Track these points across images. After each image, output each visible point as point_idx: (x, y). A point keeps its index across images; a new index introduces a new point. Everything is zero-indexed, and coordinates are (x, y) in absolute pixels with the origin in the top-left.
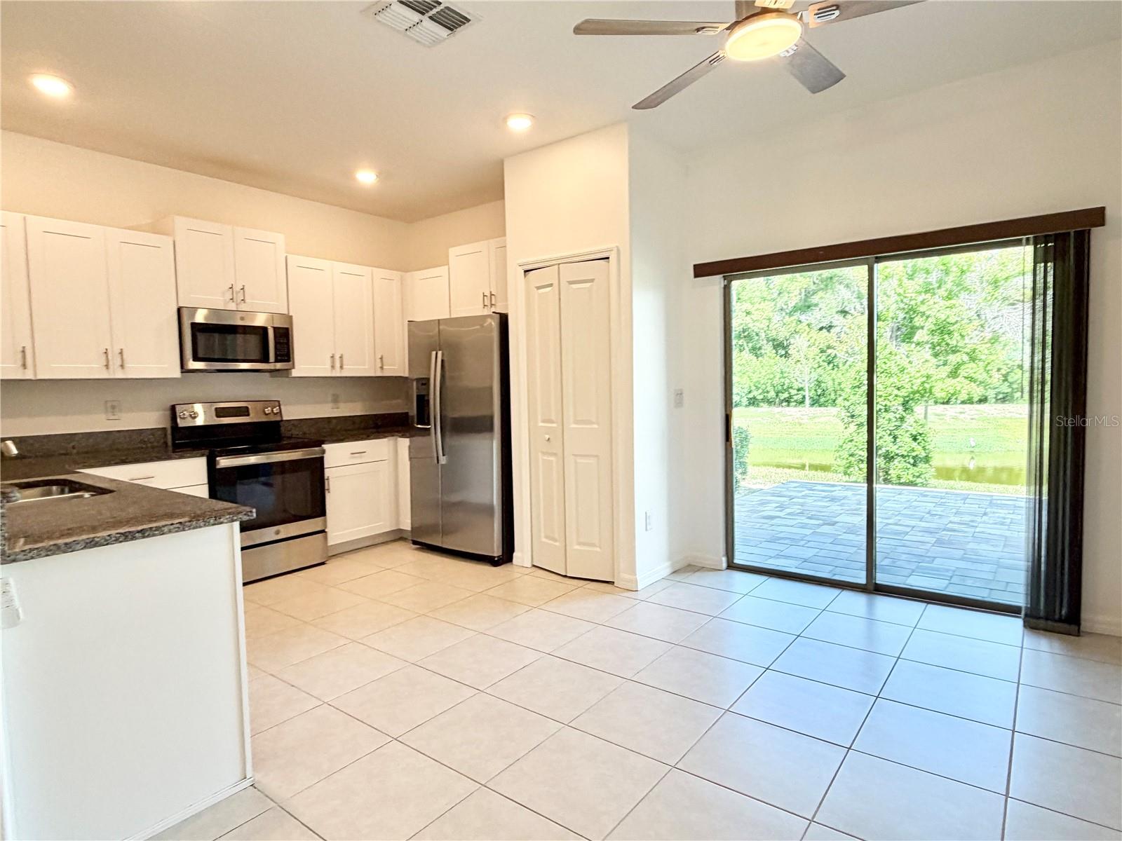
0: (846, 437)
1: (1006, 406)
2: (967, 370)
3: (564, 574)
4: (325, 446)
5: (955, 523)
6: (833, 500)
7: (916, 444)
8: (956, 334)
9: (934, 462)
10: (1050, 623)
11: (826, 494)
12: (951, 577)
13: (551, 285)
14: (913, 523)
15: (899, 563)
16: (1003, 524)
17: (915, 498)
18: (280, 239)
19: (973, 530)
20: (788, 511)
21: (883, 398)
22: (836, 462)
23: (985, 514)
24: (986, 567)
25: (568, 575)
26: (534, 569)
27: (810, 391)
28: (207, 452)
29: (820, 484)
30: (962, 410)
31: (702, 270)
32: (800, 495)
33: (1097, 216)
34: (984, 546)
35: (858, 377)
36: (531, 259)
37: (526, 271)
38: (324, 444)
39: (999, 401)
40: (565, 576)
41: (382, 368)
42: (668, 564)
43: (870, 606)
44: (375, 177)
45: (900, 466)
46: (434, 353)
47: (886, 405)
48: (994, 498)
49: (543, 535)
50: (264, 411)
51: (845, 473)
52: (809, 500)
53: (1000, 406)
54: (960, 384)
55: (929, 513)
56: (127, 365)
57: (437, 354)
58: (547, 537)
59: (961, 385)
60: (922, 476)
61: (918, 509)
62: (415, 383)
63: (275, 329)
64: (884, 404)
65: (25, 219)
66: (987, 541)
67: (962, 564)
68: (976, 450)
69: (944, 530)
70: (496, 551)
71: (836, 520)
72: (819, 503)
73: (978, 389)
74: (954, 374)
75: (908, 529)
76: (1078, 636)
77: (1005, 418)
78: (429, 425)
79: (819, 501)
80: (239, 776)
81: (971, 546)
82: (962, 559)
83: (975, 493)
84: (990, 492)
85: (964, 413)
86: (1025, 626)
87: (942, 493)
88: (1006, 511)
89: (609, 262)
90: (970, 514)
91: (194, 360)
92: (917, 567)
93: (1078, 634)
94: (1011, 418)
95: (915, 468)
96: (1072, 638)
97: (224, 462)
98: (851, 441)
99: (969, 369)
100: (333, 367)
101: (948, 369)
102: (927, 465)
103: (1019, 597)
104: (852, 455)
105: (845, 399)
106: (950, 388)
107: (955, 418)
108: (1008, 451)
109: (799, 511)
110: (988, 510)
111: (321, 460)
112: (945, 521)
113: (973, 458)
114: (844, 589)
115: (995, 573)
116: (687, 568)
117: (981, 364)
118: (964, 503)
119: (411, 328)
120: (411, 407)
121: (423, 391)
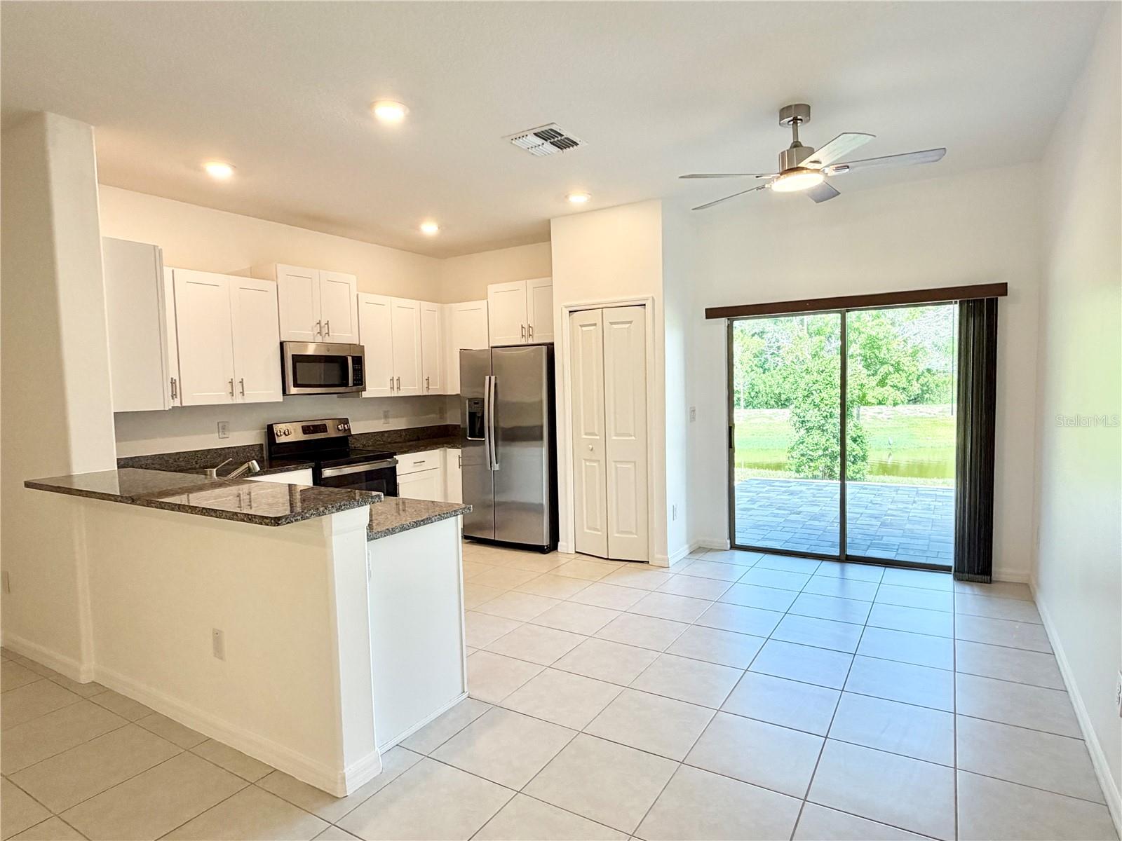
0: (797, 440)
1: (918, 407)
2: (893, 380)
3: (606, 557)
4: (397, 457)
5: (892, 510)
6: (792, 493)
7: (855, 445)
8: (884, 348)
9: (869, 460)
10: (971, 576)
11: (785, 489)
12: (897, 550)
13: (595, 325)
14: (861, 510)
15: (857, 541)
16: (929, 509)
17: (858, 490)
18: (352, 279)
19: (907, 515)
20: (758, 503)
21: (829, 406)
22: (788, 461)
23: (914, 502)
24: (921, 542)
25: (610, 558)
26: (578, 555)
27: (744, 393)
28: (313, 464)
29: (777, 481)
30: (880, 411)
31: (712, 313)
32: (764, 490)
33: (1002, 289)
34: (917, 527)
35: (808, 388)
36: (576, 303)
37: (570, 312)
38: (396, 455)
39: (911, 402)
40: (608, 559)
41: (428, 387)
42: (686, 546)
43: (843, 570)
44: (437, 228)
46: (487, 378)
47: (831, 412)
48: (919, 489)
49: (585, 527)
50: (338, 429)
51: (798, 471)
52: (772, 494)
53: (912, 406)
54: (887, 391)
55: (871, 502)
56: (245, 393)
57: (490, 378)
58: (589, 528)
59: (888, 393)
60: (861, 472)
61: (861, 500)
62: (467, 402)
63: (353, 357)
64: (830, 411)
65: (173, 271)
66: (919, 523)
67: (903, 540)
68: (893, 447)
69: (885, 515)
70: (545, 542)
71: (800, 509)
72: (782, 497)
73: (901, 397)
74: (882, 383)
75: (859, 516)
76: (990, 583)
77: (916, 417)
78: (484, 437)
79: (781, 495)
80: (461, 691)
81: (908, 526)
82: (902, 537)
83: (903, 485)
84: (914, 484)
85: (881, 413)
86: (954, 579)
87: (878, 486)
88: (930, 500)
89: (645, 308)
90: (903, 502)
91: (294, 387)
92: (871, 543)
93: (990, 582)
94: (922, 418)
95: (855, 466)
96: (987, 585)
97: (328, 473)
98: (802, 443)
99: (894, 379)
100: (392, 388)
101: (878, 377)
102: (864, 463)
103: (951, 562)
104: (803, 455)
105: (796, 407)
106: (879, 395)
107: (874, 418)
108: (920, 447)
109: (767, 504)
110: (916, 499)
111: (394, 469)
112: (885, 508)
113: (890, 454)
114: (823, 560)
115: (928, 545)
116: (699, 550)
117: (904, 375)
118: (897, 494)
119: (465, 354)
120: (463, 420)
121: (475, 409)
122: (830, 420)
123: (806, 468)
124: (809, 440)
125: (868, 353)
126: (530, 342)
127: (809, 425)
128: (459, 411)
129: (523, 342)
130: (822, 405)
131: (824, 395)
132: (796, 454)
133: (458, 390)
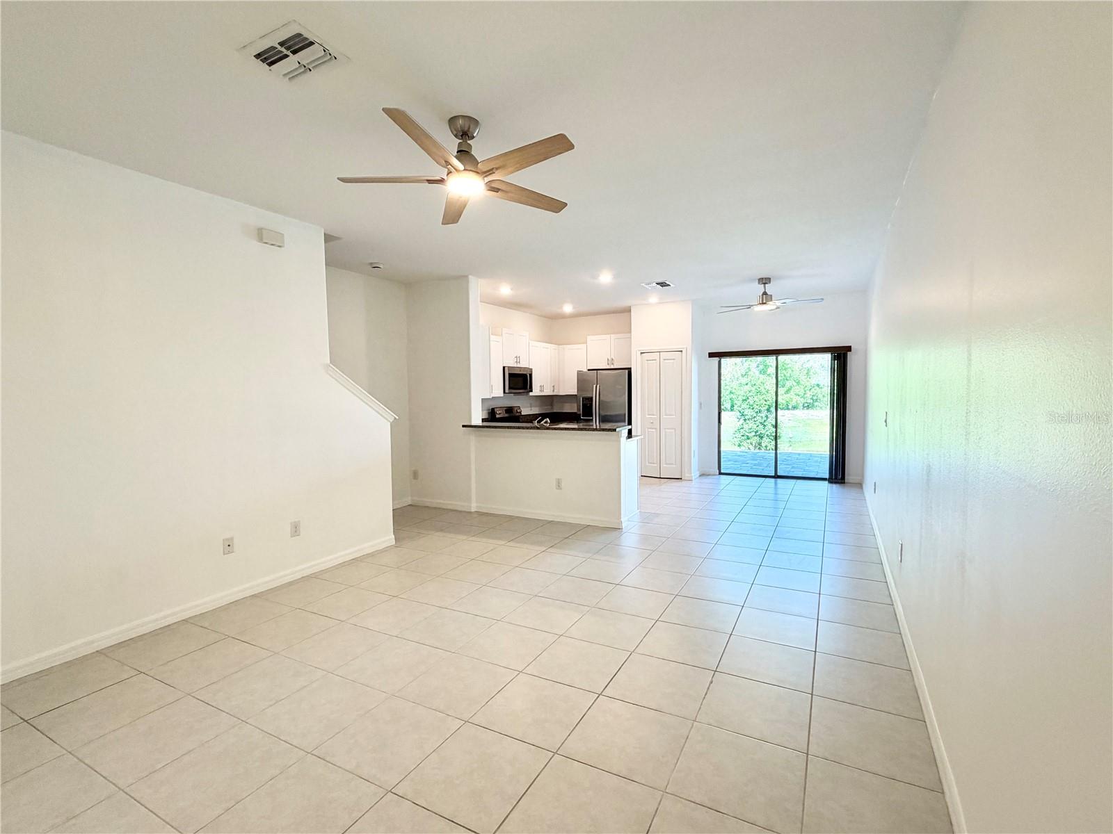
1: (810, 411)
10: (836, 481)
13: (656, 360)
18: (523, 333)
31: (711, 355)
33: (849, 349)
36: (644, 349)
37: (642, 353)
39: (806, 407)
40: (660, 478)
42: (699, 474)
43: (776, 482)
44: (571, 307)
45: (767, 441)
46: (594, 387)
51: (739, 445)
53: (806, 411)
57: (596, 386)
58: (649, 463)
62: (581, 398)
63: (530, 375)
78: (591, 417)
86: (828, 483)
89: (682, 353)
91: (509, 389)
93: (844, 483)
98: (742, 428)
100: (541, 391)
103: (827, 476)
104: (743, 436)
114: (767, 478)
116: (704, 475)
119: (580, 374)
120: (579, 409)
121: (587, 402)
122: (759, 414)
123: (745, 444)
124: (746, 426)
126: (612, 367)
127: (747, 417)
128: (576, 405)
129: (608, 367)
130: (755, 406)
131: (755, 399)
132: (738, 435)
133: (574, 391)
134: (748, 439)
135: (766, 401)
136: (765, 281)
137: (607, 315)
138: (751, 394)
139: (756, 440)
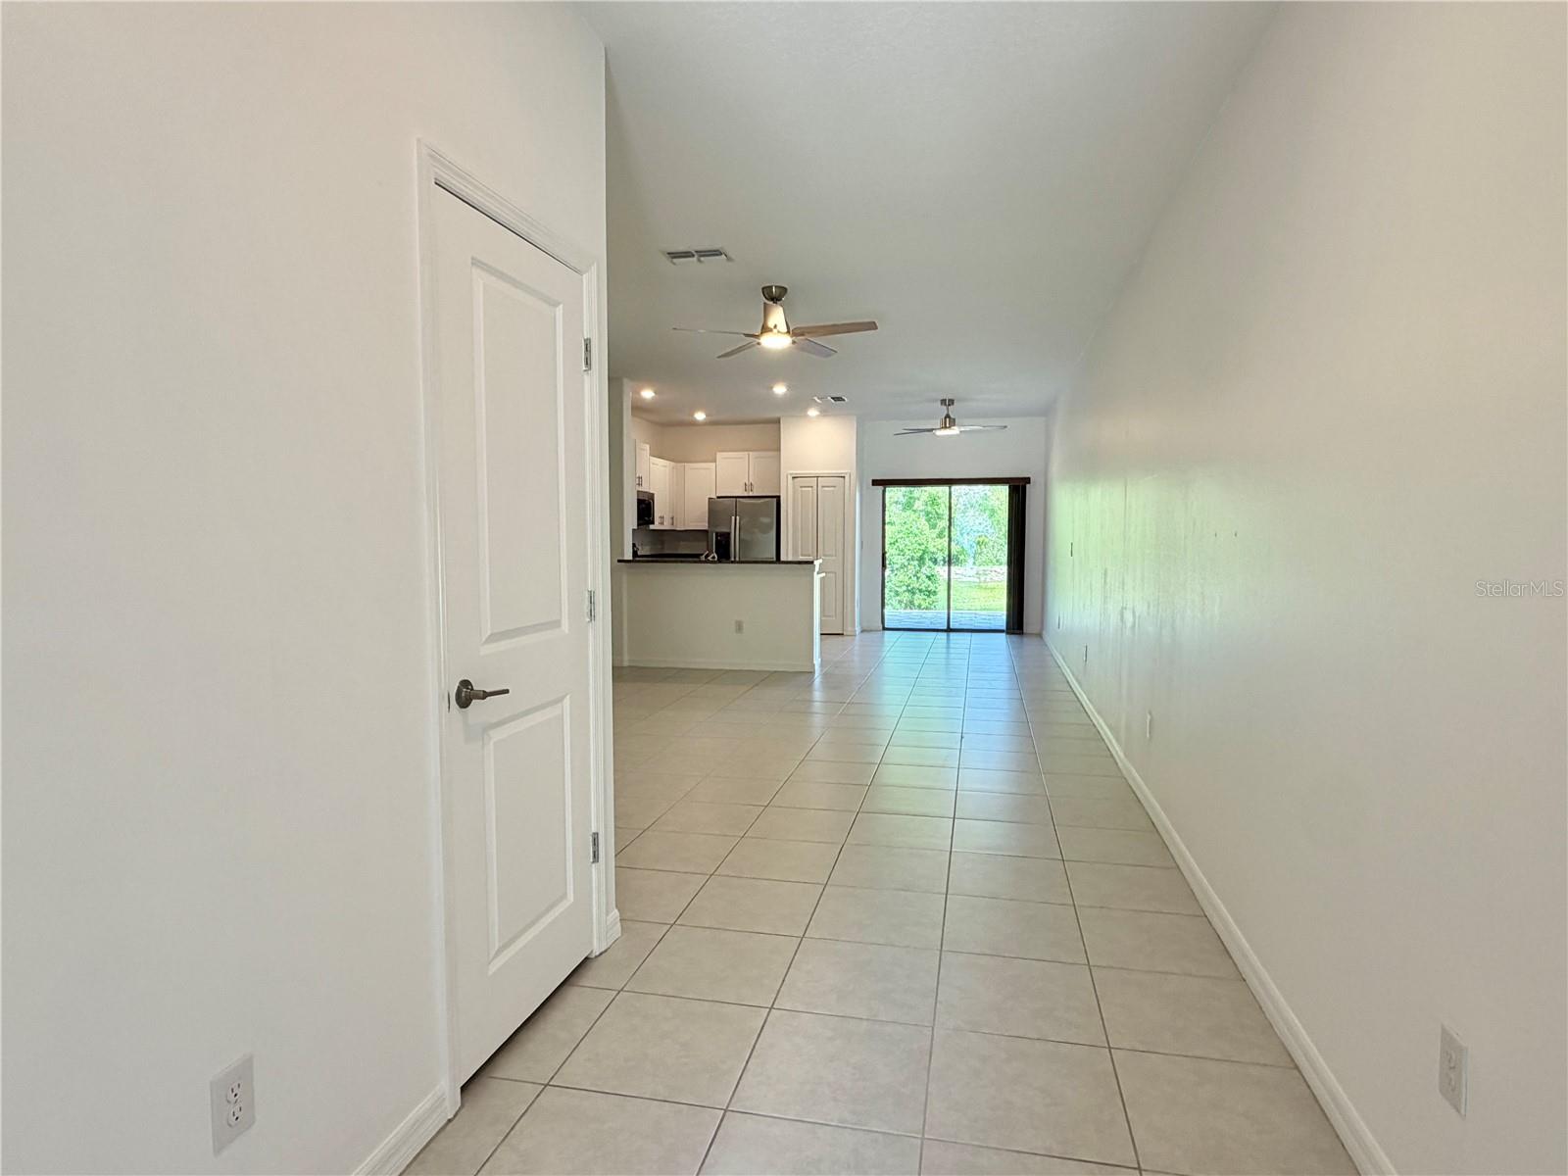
10: (1014, 633)
13: (812, 487)
15: (958, 622)
31: (875, 483)
33: (1027, 480)
36: (797, 473)
37: (794, 478)
41: (672, 524)
43: (948, 636)
44: (704, 417)
46: (733, 518)
57: (736, 518)
62: (715, 535)
66: (990, 611)
86: (1006, 636)
89: (844, 479)
92: (964, 623)
93: (1024, 633)
96: (1022, 636)
103: (1004, 628)
114: (937, 632)
116: (868, 630)
119: (711, 502)
121: (722, 538)
122: (911, 562)
125: (929, 509)
126: (751, 494)
129: (746, 494)
130: (906, 550)
131: (907, 542)
133: (704, 526)
134: (898, 595)
135: (920, 545)
136: (948, 402)
137: (751, 426)
138: (901, 535)
139: (906, 597)
